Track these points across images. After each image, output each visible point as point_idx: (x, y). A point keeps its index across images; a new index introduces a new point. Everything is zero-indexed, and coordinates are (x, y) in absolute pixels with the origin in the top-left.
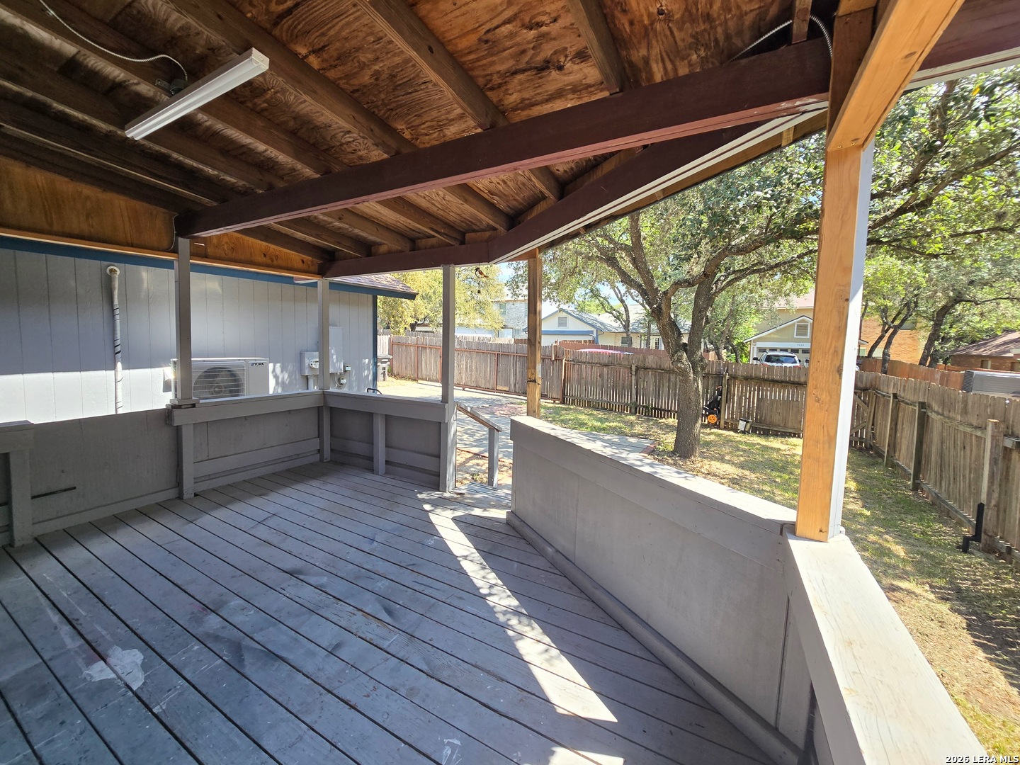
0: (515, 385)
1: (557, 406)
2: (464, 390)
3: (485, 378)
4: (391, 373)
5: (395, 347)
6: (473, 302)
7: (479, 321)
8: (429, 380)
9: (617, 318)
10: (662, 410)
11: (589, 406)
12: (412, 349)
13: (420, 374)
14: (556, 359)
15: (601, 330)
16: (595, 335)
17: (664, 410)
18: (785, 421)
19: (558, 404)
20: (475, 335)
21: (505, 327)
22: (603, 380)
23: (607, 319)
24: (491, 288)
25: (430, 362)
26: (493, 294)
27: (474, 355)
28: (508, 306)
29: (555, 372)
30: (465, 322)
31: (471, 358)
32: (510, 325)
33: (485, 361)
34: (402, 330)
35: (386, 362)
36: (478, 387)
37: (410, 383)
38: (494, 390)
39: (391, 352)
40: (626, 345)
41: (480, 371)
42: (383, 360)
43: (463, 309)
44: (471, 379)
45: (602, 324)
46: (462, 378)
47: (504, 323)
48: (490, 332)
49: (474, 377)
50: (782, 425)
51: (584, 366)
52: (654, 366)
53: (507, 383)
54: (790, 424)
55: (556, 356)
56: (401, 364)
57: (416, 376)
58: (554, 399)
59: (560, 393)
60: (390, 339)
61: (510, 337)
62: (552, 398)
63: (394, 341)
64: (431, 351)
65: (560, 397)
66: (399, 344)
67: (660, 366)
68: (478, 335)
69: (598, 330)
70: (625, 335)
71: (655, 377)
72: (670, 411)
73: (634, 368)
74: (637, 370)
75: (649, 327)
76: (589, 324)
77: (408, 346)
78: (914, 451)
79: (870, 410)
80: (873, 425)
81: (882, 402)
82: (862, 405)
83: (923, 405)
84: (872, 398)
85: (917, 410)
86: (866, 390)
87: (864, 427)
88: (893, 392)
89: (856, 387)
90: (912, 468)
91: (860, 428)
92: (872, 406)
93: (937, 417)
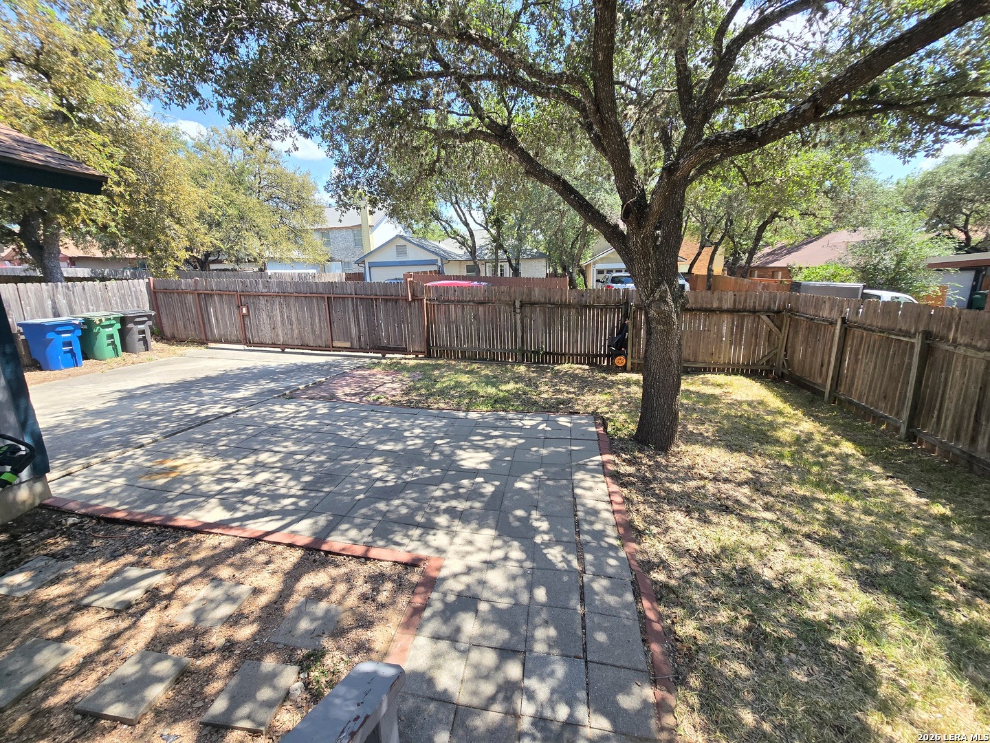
0: (359, 338)
1: (422, 362)
2: (283, 352)
3: (313, 332)
4: (160, 335)
5: (160, 296)
6: (283, 229)
7: (295, 254)
8: (227, 342)
9: (463, 244)
10: (554, 354)
11: (464, 358)
12: (190, 298)
13: (209, 334)
14: (413, 300)
15: (445, 258)
16: (439, 263)
17: (557, 354)
18: (695, 354)
19: (421, 359)
20: (293, 271)
21: (331, 260)
22: (479, 323)
23: (451, 247)
24: (306, 211)
25: (223, 316)
26: (311, 219)
27: (292, 301)
28: (332, 235)
29: (414, 316)
30: (278, 256)
31: (288, 306)
32: (337, 257)
33: (311, 309)
34: (170, 270)
35: (143, 323)
36: (304, 346)
37: (192, 350)
38: (328, 348)
39: (154, 304)
40: (473, 274)
41: (305, 323)
42: (137, 320)
43: (270, 238)
44: (293, 336)
45: (445, 251)
46: (277, 335)
47: (330, 255)
48: (314, 267)
49: (296, 332)
50: (692, 359)
51: (452, 307)
52: (542, 300)
53: (347, 337)
54: (700, 358)
55: (413, 295)
56: (175, 321)
57: (203, 337)
58: (416, 353)
59: (424, 344)
60: (148, 284)
61: (339, 271)
62: (414, 352)
63: (157, 287)
64: (221, 300)
65: (424, 348)
66: (167, 292)
67: (550, 299)
68: (297, 271)
69: (442, 258)
70: (471, 263)
71: (544, 313)
72: (564, 355)
73: (518, 304)
74: (521, 306)
75: (496, 253)
76: (433, 252)
77: (182, 293)
78: (910, 394)
79: (783, 335)
80: (786, 351)
81: (804, 325)
82: (775, 329)
83: (927, 335)
84: (786, 321)
85: (917, 342)
86: (779, 312)
87: (776, 354)
88: (835, 315)
89: (769, 310)
90: (905, 415)
91: (771, 355)
92: (785, 330)
93: (971, 352)
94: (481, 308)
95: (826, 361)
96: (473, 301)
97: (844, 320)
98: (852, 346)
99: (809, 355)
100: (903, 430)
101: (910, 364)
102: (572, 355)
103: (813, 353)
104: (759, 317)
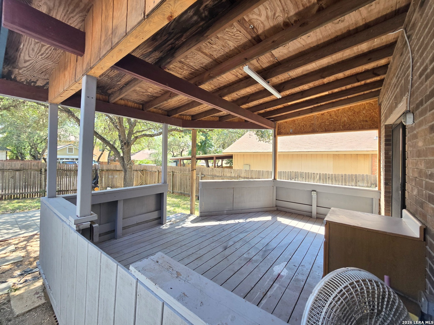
10: (62, 191)
22: (15, 180)
72: (68, 191)
73: (43, 170)
78: (172, 184)
79: (144, 177)
80: (145, 181)
81: (149, 173)
82: (142, 175)
83: (173, 171)
84: (144, 173)
85: (171, 173)
86: (142, 170)
87: (143, 182)
88: (156, 170)
89: (140, 170)
90: (171, 189)
91: (142, 182)
92: (144, 175)
93: (179, 174)
94: (17, 173)
95: (155, 182)
96: (12, 169)
97: (158, 171)
98: (160, 176)
99: (151, 181)
100: (172, 192)
101: (171, 178)
102: (72, 190)
103: (152, 180)
104: (138, 172)
